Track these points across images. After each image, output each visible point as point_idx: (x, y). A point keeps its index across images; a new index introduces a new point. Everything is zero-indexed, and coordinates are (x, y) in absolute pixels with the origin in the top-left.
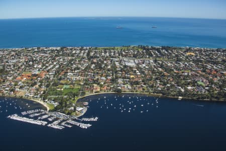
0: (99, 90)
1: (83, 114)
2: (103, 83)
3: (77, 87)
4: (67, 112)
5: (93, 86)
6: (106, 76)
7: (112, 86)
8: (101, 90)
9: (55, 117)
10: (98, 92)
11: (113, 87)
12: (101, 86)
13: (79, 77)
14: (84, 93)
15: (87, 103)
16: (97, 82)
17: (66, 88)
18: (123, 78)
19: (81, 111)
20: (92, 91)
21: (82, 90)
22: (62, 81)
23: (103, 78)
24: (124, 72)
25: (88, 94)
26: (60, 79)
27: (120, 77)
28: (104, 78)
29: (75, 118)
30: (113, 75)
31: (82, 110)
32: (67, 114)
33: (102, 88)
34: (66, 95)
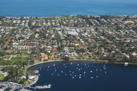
0: (47, 58)
1: (35, 82)
2: (49, 52)
3: (25, 57)
4: (19, 81)
5: (41, 55)
6: (52, 45)
7: (59, 54)
8: (49, 58)
9: (7, 87)
10: (47, 60)
11: (61, 55)
12: (48, 54)
13: (25, 46)
14: (32, 62)
15: (37, 71)
16: (43, 50)
17: (13, 58)
18: (69, 46)
19: (33, 80)
20: (41, 59)
21: (30, 59)
22: (7, 51)
23: (48, 47)
24: (68, 41)
25: (37, 62)
26: (6, 49)
27: (66, 46)
28: (50, 47)
29: (28, 86)
30: (58, 44)
31: (34, 78)
32: (20, 83)
33: (49, 57)
34: (14, 64)
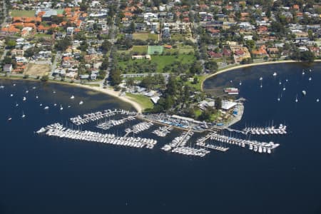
0: (248, 55)
1: (239, 118)
2: (250, 38)
3: (187, 51)
5: (228, 47)
6: (252, 19)
7: (281, 45)
8: (253, 56)
10: (249, 61)
11: (285, 47)
12: (249, 45)
14: (211, 66)
16: (231, 34)
18: (302, 22)
20: (232, 58)
21: (204, 58)
22: (136, 36)
23: (242, 24)
24: (296, 7)
25: (223, 68)
27: (293, 21)
28: (247, 24)
30: (268, 15)
33: (254, 52)
34: (165, 70)
